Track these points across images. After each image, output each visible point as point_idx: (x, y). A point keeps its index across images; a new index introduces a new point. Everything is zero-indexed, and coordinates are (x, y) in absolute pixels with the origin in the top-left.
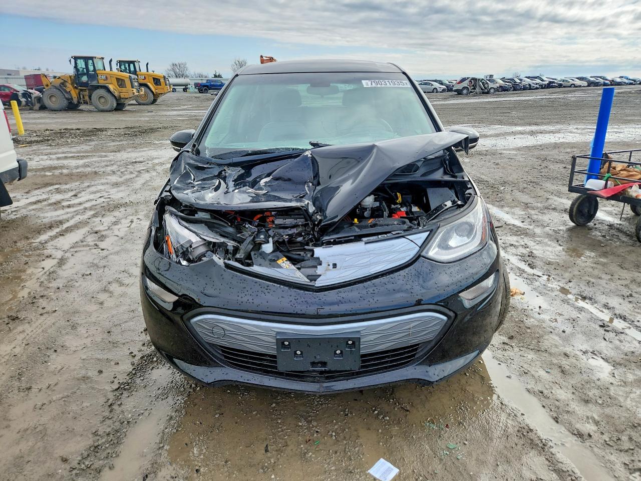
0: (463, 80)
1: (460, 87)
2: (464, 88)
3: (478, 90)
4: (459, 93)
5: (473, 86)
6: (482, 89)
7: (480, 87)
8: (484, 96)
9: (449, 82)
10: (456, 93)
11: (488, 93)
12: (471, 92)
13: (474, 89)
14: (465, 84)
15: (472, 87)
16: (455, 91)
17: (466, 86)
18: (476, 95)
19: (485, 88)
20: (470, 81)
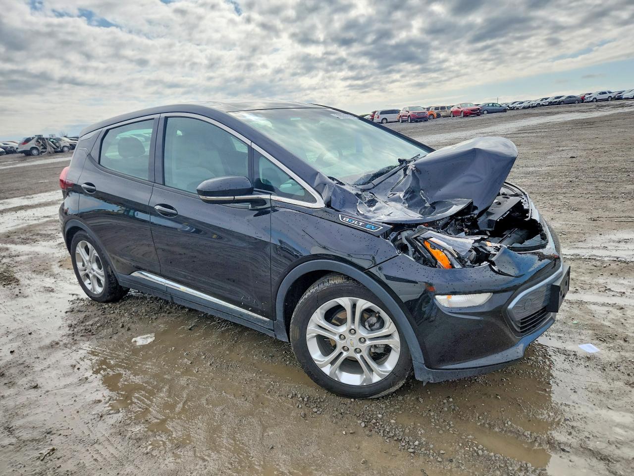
0: (28, 140)
1: (27, 147)
2: (33, 148)
3: (49, 149)
4: (28, 154)
5: (42, 145)
6: (54, 148)
7: (50, 145)
8: (60, 155)
9: (4, 144)
10: (23, 155)
11: (62, 151)
12: (43, 152)
13: (45, 148)
14: (32, 144)
15: (42, 147)
16: (21, 152)
17: (34, 146)
18: (50, 154)
19: (58, 147)
20: (37, 141)
